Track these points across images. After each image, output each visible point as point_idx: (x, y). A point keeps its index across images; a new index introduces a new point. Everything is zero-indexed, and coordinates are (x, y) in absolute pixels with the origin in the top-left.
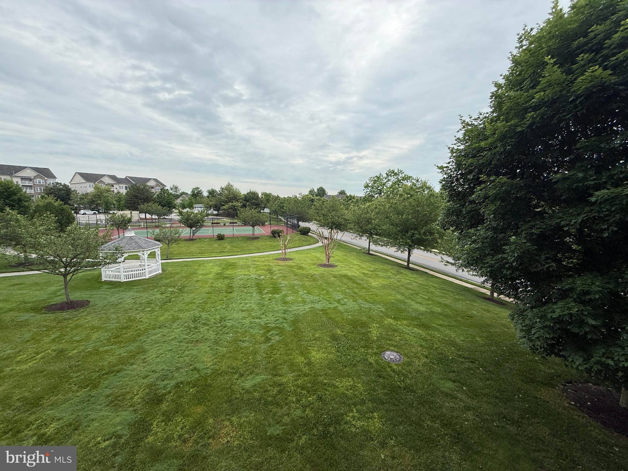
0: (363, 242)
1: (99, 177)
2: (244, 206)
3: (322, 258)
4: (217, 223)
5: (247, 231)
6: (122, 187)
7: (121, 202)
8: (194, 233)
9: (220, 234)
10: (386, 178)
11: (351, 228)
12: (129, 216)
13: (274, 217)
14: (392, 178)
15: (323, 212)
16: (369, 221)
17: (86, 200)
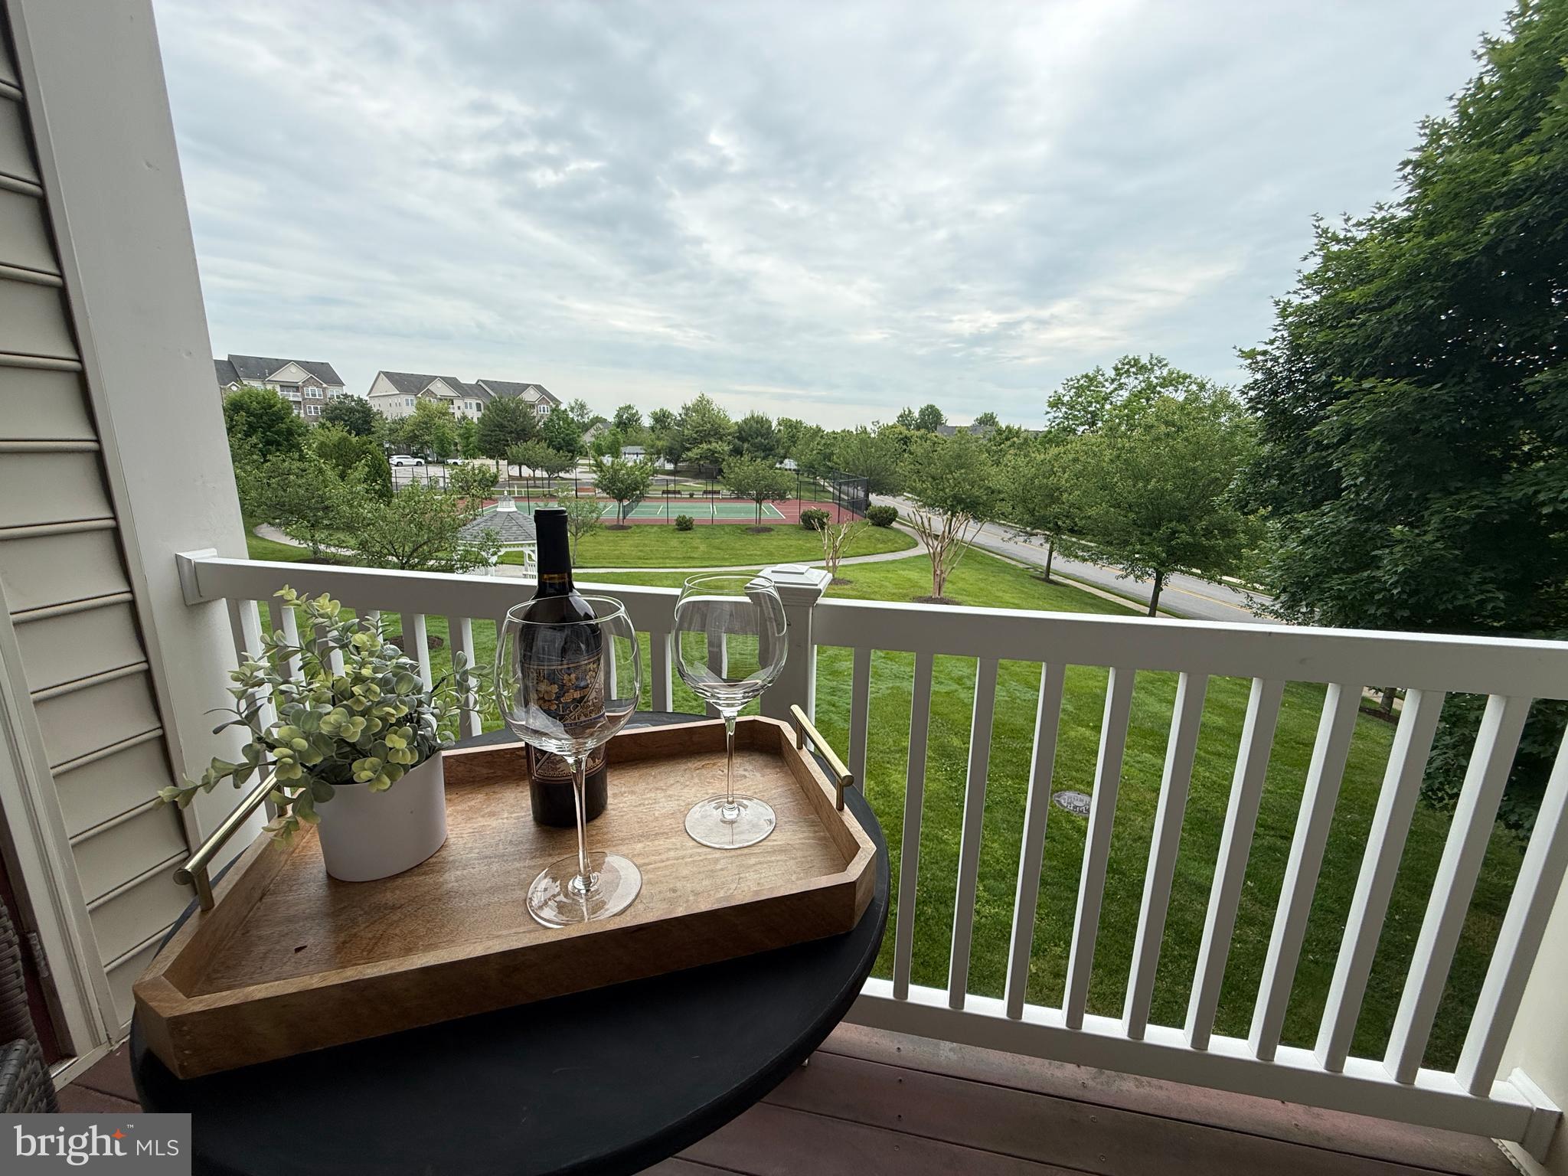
0: (1034, 550)
1: (425, 383)
2: (737, 452)
3: (922, 583)
4: (675, 492)
5: (745, 511)
6: (470, 404)
7: (471, 439)
8: (625, 514)
9: (684, 516)
10: (1113, 381)
11: (1002, 514)
12: (494, 470)
13: (807, 480)
14: (1131, 379)
15: (932, 470)
16: (1053, 496)
17: (401, 434)
